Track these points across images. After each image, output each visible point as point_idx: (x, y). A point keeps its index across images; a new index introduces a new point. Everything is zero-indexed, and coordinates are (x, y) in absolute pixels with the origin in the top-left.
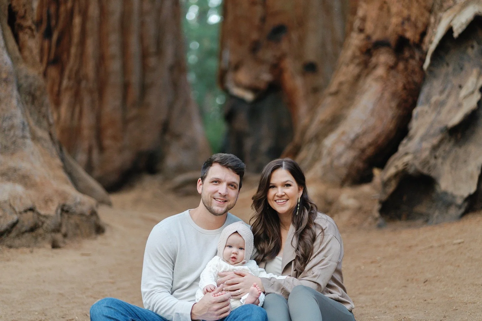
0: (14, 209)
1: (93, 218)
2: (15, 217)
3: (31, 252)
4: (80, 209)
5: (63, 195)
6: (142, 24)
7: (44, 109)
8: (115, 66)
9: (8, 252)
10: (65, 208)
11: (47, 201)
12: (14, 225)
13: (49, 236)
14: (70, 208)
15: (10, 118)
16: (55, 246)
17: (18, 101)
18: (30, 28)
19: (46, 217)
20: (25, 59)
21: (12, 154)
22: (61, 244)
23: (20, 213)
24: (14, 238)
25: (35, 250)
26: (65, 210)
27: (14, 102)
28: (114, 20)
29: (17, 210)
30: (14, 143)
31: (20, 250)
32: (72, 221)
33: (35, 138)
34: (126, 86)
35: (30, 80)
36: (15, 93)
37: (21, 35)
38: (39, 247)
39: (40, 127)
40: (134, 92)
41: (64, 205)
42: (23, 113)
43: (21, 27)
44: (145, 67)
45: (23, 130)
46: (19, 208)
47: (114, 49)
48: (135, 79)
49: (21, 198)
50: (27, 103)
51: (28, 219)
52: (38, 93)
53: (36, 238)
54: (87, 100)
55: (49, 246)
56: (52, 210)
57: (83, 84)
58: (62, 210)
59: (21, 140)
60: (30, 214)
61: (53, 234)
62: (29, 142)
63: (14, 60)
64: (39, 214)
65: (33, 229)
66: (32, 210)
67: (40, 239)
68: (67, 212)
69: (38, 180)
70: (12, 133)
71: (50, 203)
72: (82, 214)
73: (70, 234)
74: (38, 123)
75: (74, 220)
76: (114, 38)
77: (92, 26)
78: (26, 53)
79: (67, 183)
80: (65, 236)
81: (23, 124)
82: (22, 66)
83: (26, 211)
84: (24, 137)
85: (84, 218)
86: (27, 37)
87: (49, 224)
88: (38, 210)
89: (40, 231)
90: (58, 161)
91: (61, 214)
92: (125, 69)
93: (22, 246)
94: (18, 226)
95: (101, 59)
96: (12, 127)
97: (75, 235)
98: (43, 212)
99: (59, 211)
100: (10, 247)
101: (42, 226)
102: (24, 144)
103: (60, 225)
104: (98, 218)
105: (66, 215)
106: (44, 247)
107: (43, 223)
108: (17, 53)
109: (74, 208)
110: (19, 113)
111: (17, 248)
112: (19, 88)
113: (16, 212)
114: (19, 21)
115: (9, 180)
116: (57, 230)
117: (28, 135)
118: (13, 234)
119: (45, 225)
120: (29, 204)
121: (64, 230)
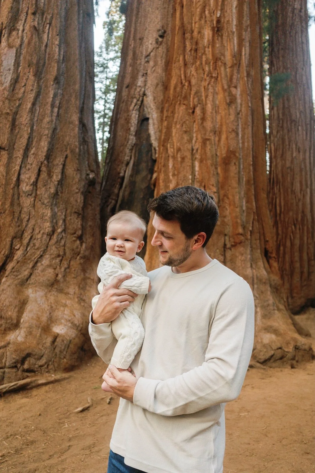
0: (271, 348)
1: (311, 352)
2: (273, 352)
3: (281, 371)
4: (304, 347)
5: (295, 340)
6: (308, 248)
7: (282, 295)
8: (298, 265)
9: (270, 370)
10: (297, 347)
11: (288, 343)
12: (272, 356)
13: (289, 362)
14: (299, 347)
15: (267, 301)
16: (293, 367)
17: (271, 292)
18: (274, 257)
19: (287, 352)
20: (272, 272)
21: (269, 318)
22: (296, 367)
23: (275, 350)
24: (272, 362)
25: (283, 369)
26: (296, 348)
27: (269, 293)
28: (297, 247)
29: (274, 349)
30: (270, 313)
31: (276, 369)
32: (300, 354)
33: (279, 310)
34: (302, 273)
35: (275, 282)
36: (269, 288)
37: (270, 261)
38: (285, 368)
39: (281, 303)
40: (306, 274)
41: (296, 346)
42: (273, 298)
43: (270, 257)
44: (309, 265)
45: (273, 306)
46: (274, 347)
47: (297, 258)
48: (306, 270)
49: (275, 342)
50: (274, 292)
51: (279, 353)
52: (279, 288)
53: (283, 363)
54: (286, 278)
55: (290, 367)
56: (290, 349)
57: (284, 272)
58: (295, 348)
59: (273, 312)
60: (280, 350)
61: (292, 361)
62: (276, 312)
63: (268, 273)
64: (284, 351)
65: (282, 358)
66: (280, 348)
67: (285, 363)
68: (298, 349)
69: (282, 332)
70: (268, 308)
71: (289, 345)
72: (305, 350)
73: (300, 360)
74: (279, 301)
75: (301, 353)
76: (297, 254)
77: (288, 250)
78: (273, 269)
79: (296, 333)
80: (297, 361)
81: (274, 303)
82: (271, 275)
83: (278, 349)
84: (274, 310)
85: (306, 352)
86: (273, 262)
87: (289, 356)
88: (283, 348)
89: (285, 359)
90: (290, 321)
91: (295, 350)
92: (301, 266)
93: (276, 367)
94: (274, 356)
95: (292, 262)
96: (268, 305)
97: (302, 361)
98: (286, 350)
99: (294, 349)
100: (271, 367)
101: (286, 357)
102: (274, 313)
103: (295, 356)
104: (313, 351)
105: (297, 351)
106: (287, 368)
107: (287, 355)
108: (269, 270)
109: (301, 347)
110: (271, 298)
111: (274, 368)
112: (271, 286)
113: (273, 350)
114: (269, 255)
115: (268, 332)
116: (293, 359)
117: (276, 308)
118: (272, 361)
119: (287, 356)
120: (279, 345)
121: (297, 359)
